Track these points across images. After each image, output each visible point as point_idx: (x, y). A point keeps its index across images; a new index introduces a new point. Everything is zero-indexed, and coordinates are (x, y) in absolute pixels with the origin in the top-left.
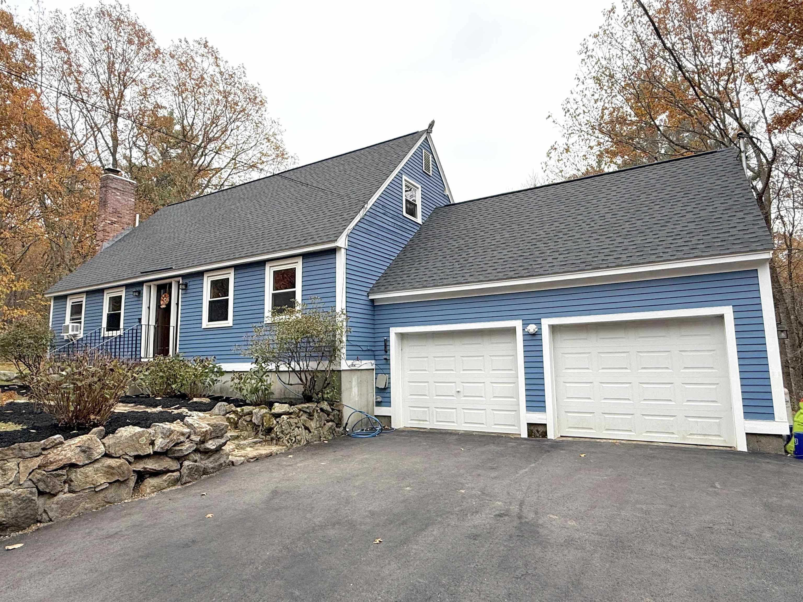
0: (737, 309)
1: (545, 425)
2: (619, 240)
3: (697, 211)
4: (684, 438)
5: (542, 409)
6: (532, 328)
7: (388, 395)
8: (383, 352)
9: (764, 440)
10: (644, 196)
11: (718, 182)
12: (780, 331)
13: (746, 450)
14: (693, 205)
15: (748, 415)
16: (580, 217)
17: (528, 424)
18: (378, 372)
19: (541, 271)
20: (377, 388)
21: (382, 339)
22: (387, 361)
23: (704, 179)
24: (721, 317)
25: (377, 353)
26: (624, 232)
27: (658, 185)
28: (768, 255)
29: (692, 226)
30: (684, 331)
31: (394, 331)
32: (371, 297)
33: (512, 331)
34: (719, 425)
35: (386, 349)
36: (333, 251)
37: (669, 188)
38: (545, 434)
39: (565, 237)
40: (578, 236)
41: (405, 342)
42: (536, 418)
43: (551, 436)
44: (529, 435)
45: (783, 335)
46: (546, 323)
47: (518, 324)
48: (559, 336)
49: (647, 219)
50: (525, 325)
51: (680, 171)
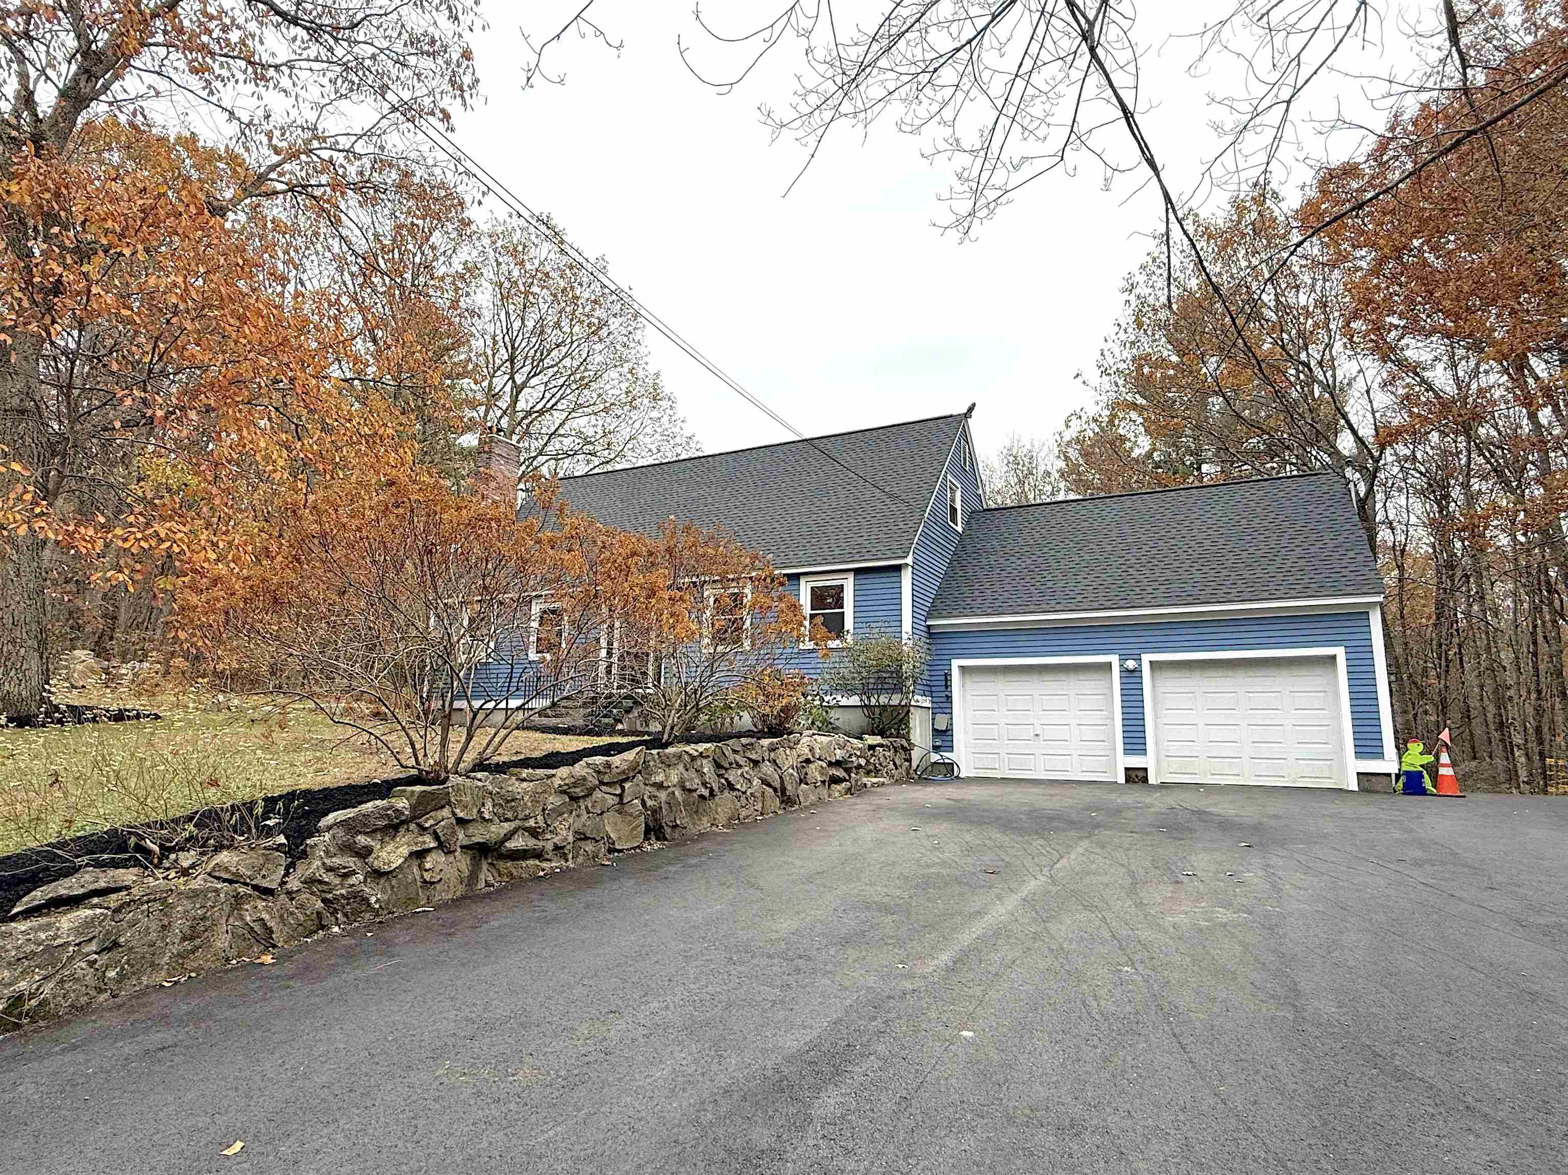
0: (1349, 650)
1: (1146, 769)
2: (1225, 572)
3: (1306, 545)
4: (1294, 782)
5: (1144, 752)
6: (1131, 664)
7: (949, 738)
8: (943, 688)
9: (1374, 779)
10: (1244, 522)
11: (1327, 514)
12: (1389, 674)
13: (1356, 789)
14: (1301, 538)
15: (1359, 755)
16: (1173, 542)
17: (1126, 769)
18: (936, 711)
19: (1143, 602)
20: (934, 730)
21: (942, 673)
22: (949, 698)
23: (1310, 508)
24: (1334, 658)
25: (934, 689)
26: (1228, 564)
27: (1259, 510)
28: (1380, 598)
29: (1302, 562)
30: (1296, 671)
31: (956, 663)
32: (928, 623)
33: (1109, 665)
34: (1330, 767)
35: (947, 685)
36: (898, 569)
37: (1272, 515)
38: (1145, 780)
39: (1162, 565)
40: (1176, 564)
41: (967, 676)
42: (1136, 761)
43: (1152, 780)
44: (1127, 781)
45: (1393, 678)
46: (1146, 658)
47: (1114, 659)
48: (1158, 674)
49: (1251, 550)
50: (1123, 660)
51: (1282, 494)
